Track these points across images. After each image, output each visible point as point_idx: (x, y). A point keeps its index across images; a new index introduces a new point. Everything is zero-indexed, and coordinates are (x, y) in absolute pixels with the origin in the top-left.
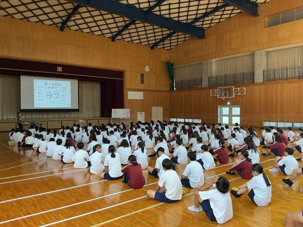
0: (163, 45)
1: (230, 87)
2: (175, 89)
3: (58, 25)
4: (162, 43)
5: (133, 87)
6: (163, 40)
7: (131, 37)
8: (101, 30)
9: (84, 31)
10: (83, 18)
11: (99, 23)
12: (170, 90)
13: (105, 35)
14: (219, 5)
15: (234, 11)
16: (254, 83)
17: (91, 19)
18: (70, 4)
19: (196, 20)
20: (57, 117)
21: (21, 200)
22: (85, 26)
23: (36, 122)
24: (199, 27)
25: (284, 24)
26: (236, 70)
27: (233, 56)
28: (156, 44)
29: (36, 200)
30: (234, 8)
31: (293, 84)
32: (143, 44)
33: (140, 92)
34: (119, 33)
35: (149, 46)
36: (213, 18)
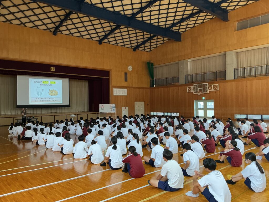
0: (144, 47)
1: (205, 84)
2: (155, 86)
3: (51, 30)
4: (143, 46)
5: (118, 85)
6: (144, 43)
7: (116, 40)
8: (89, 34)
9: (75, 35)
10: (74, 24)
11: (88, 28)
12: (151, 87)
13: (93, 39)
14: (194, 11)
15: (207, 17)
16: (226, 80)
17: (81, 25)
18: (63, 11)
19: (174, 25)
20: (49, 112)
21: (30, 190)
22: (75, 31)
23: (31, 117)
24: (176, 31)
25: (252, 28)
26: (209, 69)
27: (206, 56)
28: (138, 47)
29: (45, 190)
30: (207, 14)
31: (260, 80)
32: (126, 46)
33: (124, 89)
34: (106, 37)
35: (132, 48)
36: (188, 23)
